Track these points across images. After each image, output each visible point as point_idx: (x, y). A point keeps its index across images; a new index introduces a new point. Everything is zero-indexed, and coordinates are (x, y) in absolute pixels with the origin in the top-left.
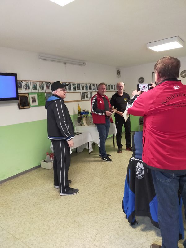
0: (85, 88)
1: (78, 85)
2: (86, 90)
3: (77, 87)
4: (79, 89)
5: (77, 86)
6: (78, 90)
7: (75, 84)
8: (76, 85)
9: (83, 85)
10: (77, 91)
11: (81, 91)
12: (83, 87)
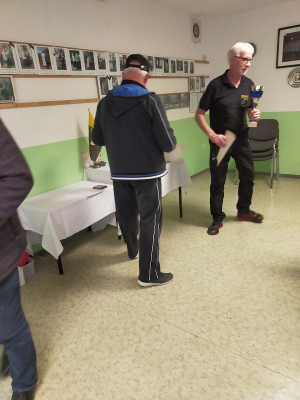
0: (108, 65)
1: (89, 54)
2: (111, 70)
3: (86, 62)
4: (92, 67)
5: (85, 58)
6: (87, 69)
7: (78, 53)
8: (82, 56)
9: (102, 56)
10: (84, 71)
11: (98, 72)
12: (104, 61)
